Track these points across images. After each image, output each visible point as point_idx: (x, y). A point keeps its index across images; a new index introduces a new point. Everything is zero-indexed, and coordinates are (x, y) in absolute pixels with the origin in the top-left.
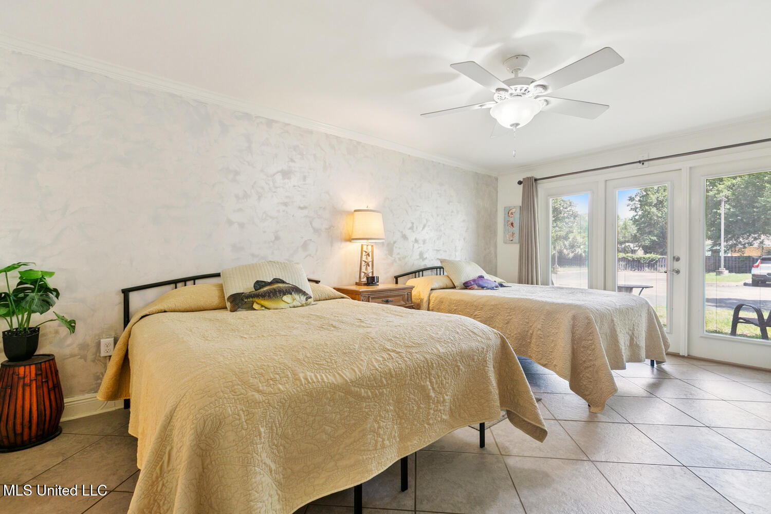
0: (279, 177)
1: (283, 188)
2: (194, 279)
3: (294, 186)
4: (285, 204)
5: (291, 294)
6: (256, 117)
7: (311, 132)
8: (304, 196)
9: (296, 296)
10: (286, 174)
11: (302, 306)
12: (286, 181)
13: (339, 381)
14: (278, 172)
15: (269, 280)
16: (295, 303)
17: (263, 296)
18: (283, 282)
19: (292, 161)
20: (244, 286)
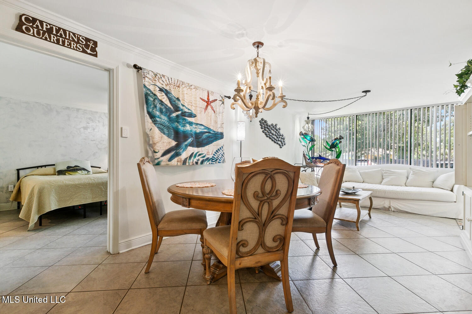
0: (82, 130)
1: (84, 133)
2: (45, 166)
3: (89, 132)
4: (85, 139)
5: (81, 170)
6: (72, 108)
7: (97, 112)
8: (94, 136)
9: (84, 171)
10: (85, 128)
11: (86, 174)
12: (86, 131)
13: (74, 183)
14: (81, 128)
15: (73, 166)
16: (83, 173)
17: (70, 171)
18: (79, 167)
19: (88, 123)
20: (64, 168)
